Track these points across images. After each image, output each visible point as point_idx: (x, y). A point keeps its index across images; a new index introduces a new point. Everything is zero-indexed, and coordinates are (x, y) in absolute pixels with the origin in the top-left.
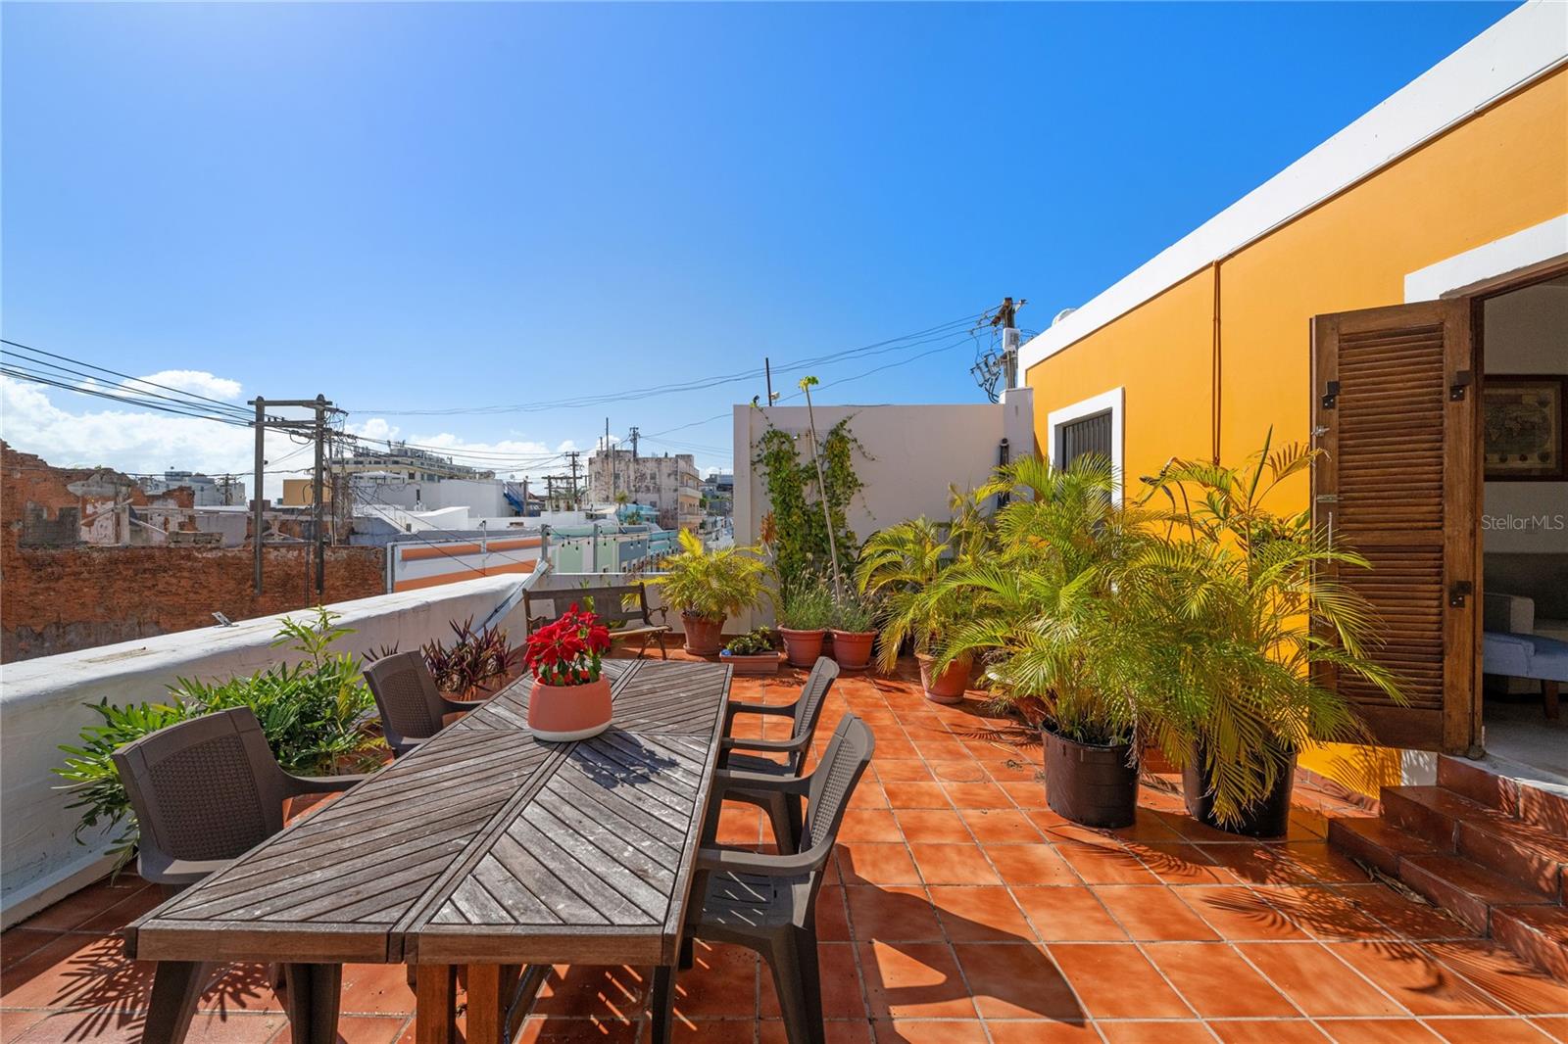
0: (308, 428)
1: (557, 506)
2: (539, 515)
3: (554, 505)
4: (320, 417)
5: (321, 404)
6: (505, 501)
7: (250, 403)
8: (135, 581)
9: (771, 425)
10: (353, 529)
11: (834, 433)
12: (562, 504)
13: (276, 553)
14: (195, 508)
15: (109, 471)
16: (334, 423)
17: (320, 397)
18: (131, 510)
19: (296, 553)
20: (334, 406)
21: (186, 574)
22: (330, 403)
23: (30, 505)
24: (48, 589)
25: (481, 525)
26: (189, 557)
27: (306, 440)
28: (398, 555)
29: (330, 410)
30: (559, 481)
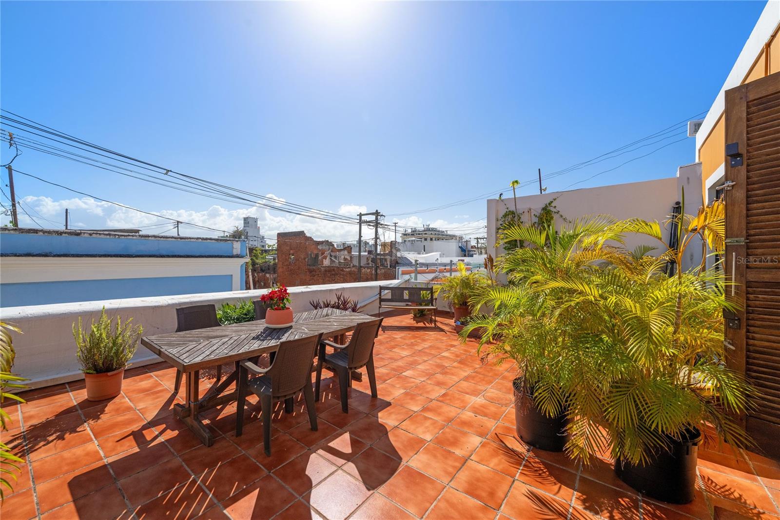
0: (372, 223)
1: (481, 252)
2: (473, 257)
3: (480, 252)
4: (377, 219)
5: (377, 214)
6: (459, 250)
7: (358, 215)
8: (330, 278)
9: (508, 208)
10: (397, 262)
11: (544, 209)
12: (483, 251)
13: (364, 270)
14: (352, 253)
15: (328, 241)
16: (382, 221)
17: (377, 211)
18: (330, 254)
19: (370, 270)
20: (381, 214)
21: (342, 276)
22: (380, 213)
23: (309, 253)
24: (312, 279)
25: (436, 261)
26: (342, 270)
27: (373, 227)
28: (400, 272)
29: (379, 215)
30: (482, 240)
